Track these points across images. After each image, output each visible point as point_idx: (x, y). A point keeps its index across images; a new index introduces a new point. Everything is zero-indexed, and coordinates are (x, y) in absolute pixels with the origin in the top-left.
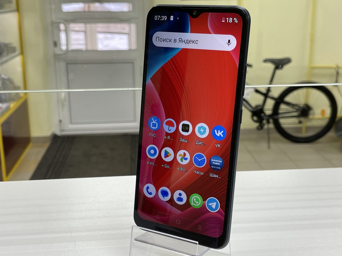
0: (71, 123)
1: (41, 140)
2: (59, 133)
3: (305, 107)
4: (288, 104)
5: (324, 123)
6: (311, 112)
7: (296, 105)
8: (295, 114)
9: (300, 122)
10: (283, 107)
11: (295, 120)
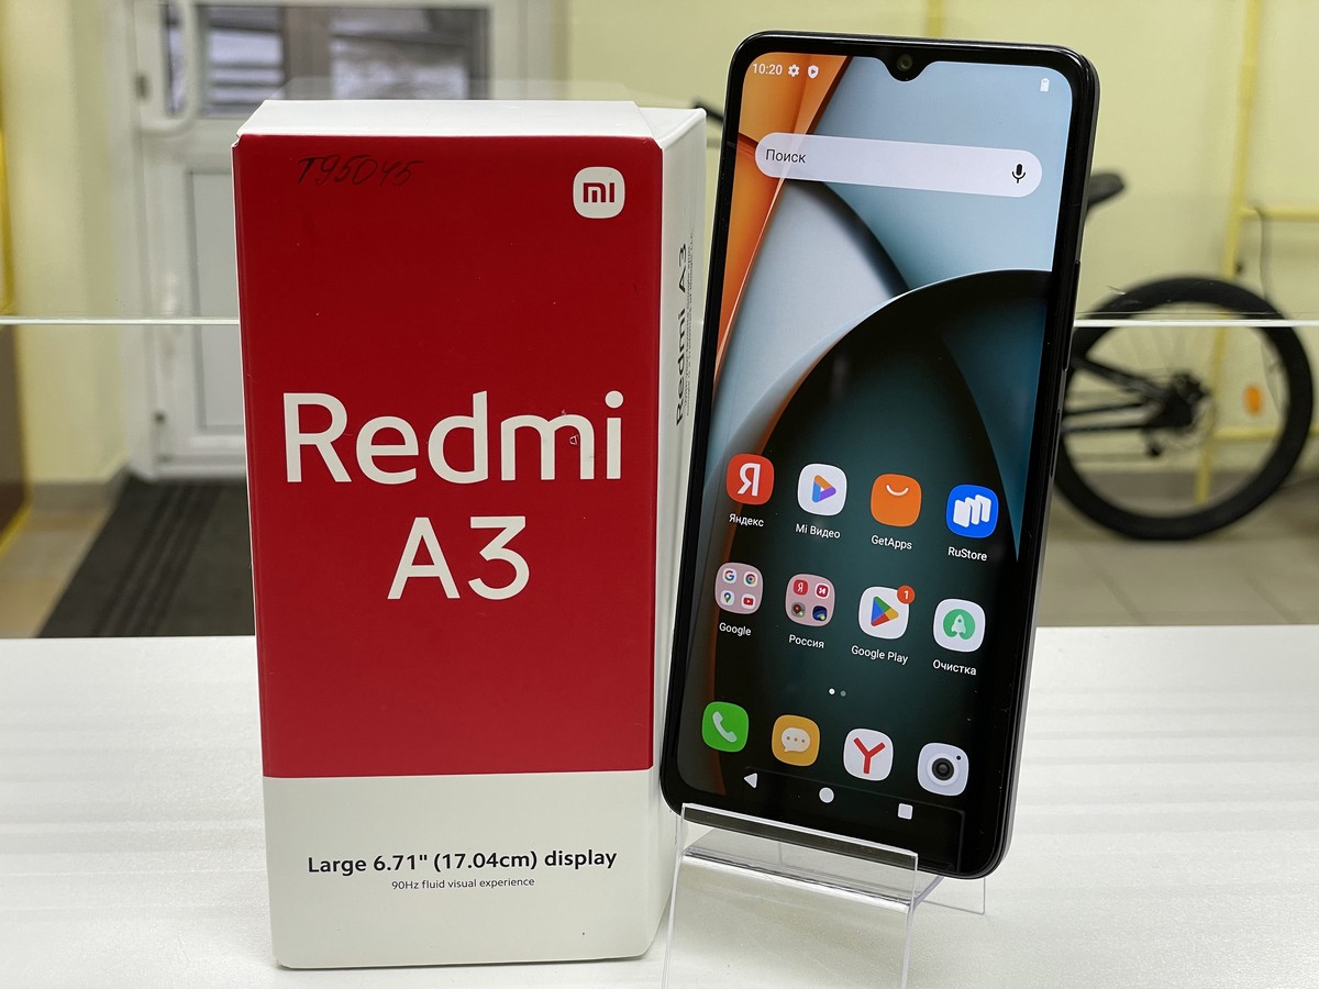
0: (203, 427)
1: (71, 497)
2: (148, 470)
3: (1180, 387)
4: (1104, 371)
5: (1250, 460)
6: (1204, 407)
7: (1142, 379)
8: (1136, 416)
9: (1155, 452)
10: (1085, 388)
11: (1134, 442)
